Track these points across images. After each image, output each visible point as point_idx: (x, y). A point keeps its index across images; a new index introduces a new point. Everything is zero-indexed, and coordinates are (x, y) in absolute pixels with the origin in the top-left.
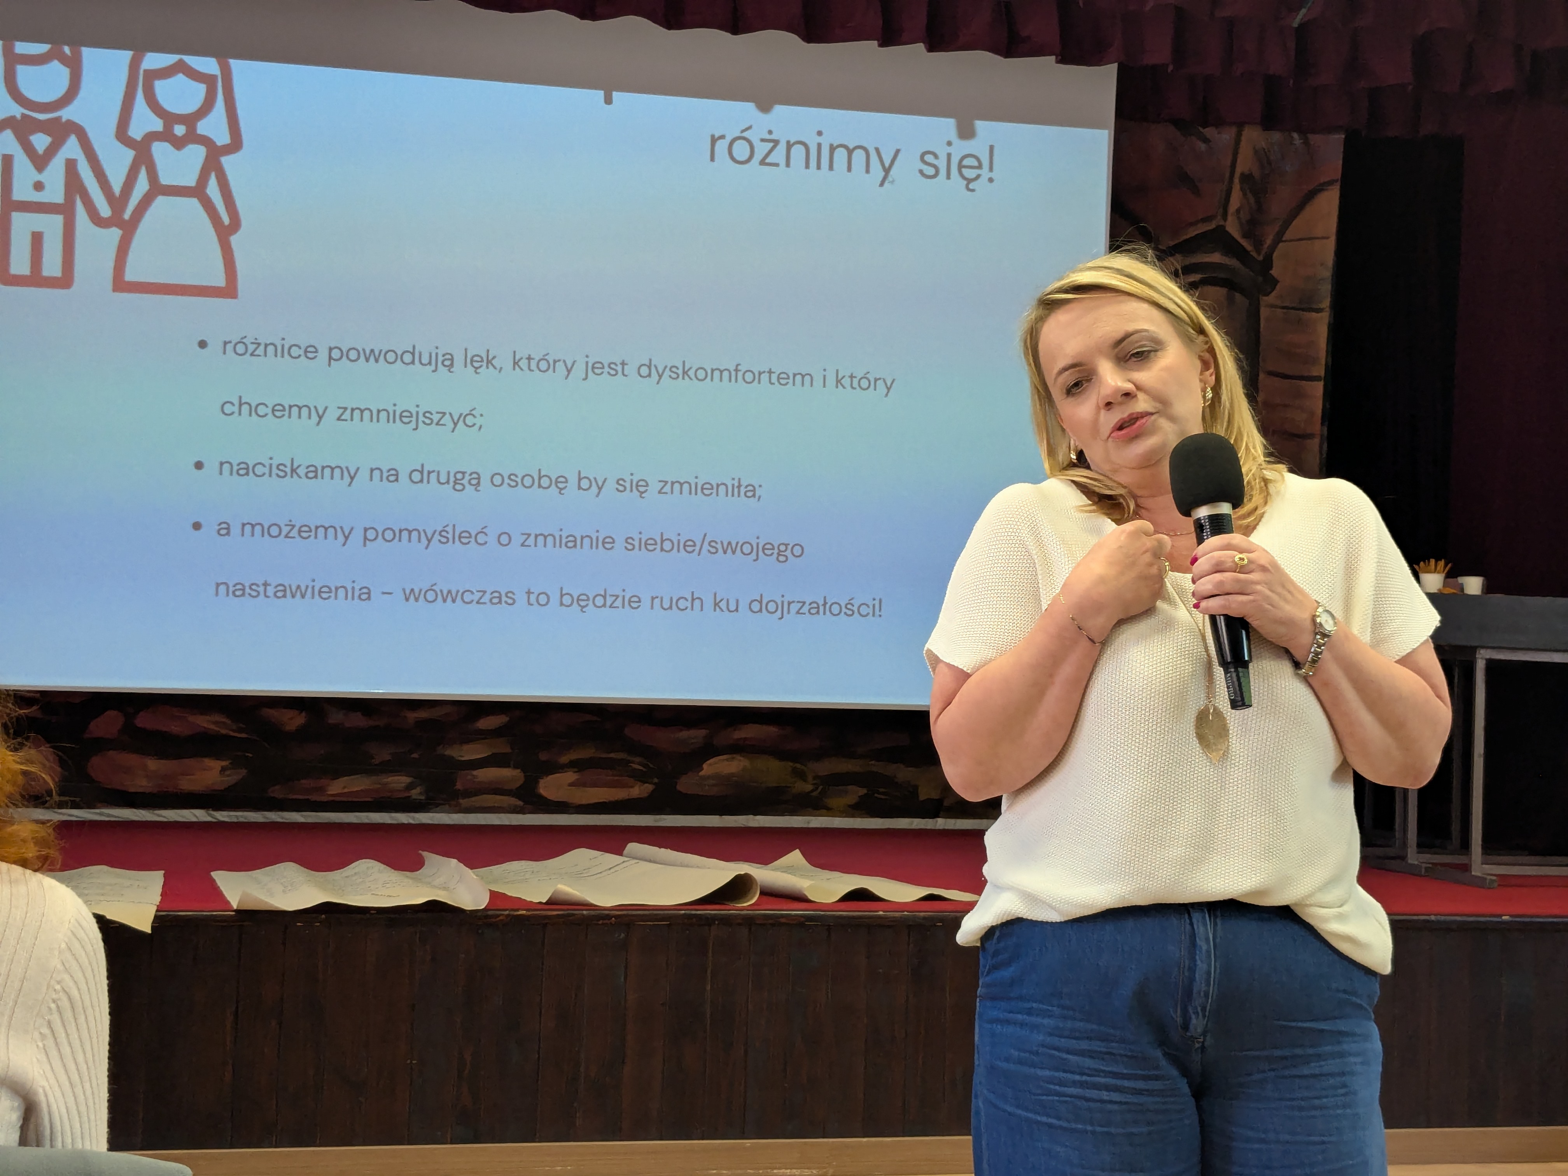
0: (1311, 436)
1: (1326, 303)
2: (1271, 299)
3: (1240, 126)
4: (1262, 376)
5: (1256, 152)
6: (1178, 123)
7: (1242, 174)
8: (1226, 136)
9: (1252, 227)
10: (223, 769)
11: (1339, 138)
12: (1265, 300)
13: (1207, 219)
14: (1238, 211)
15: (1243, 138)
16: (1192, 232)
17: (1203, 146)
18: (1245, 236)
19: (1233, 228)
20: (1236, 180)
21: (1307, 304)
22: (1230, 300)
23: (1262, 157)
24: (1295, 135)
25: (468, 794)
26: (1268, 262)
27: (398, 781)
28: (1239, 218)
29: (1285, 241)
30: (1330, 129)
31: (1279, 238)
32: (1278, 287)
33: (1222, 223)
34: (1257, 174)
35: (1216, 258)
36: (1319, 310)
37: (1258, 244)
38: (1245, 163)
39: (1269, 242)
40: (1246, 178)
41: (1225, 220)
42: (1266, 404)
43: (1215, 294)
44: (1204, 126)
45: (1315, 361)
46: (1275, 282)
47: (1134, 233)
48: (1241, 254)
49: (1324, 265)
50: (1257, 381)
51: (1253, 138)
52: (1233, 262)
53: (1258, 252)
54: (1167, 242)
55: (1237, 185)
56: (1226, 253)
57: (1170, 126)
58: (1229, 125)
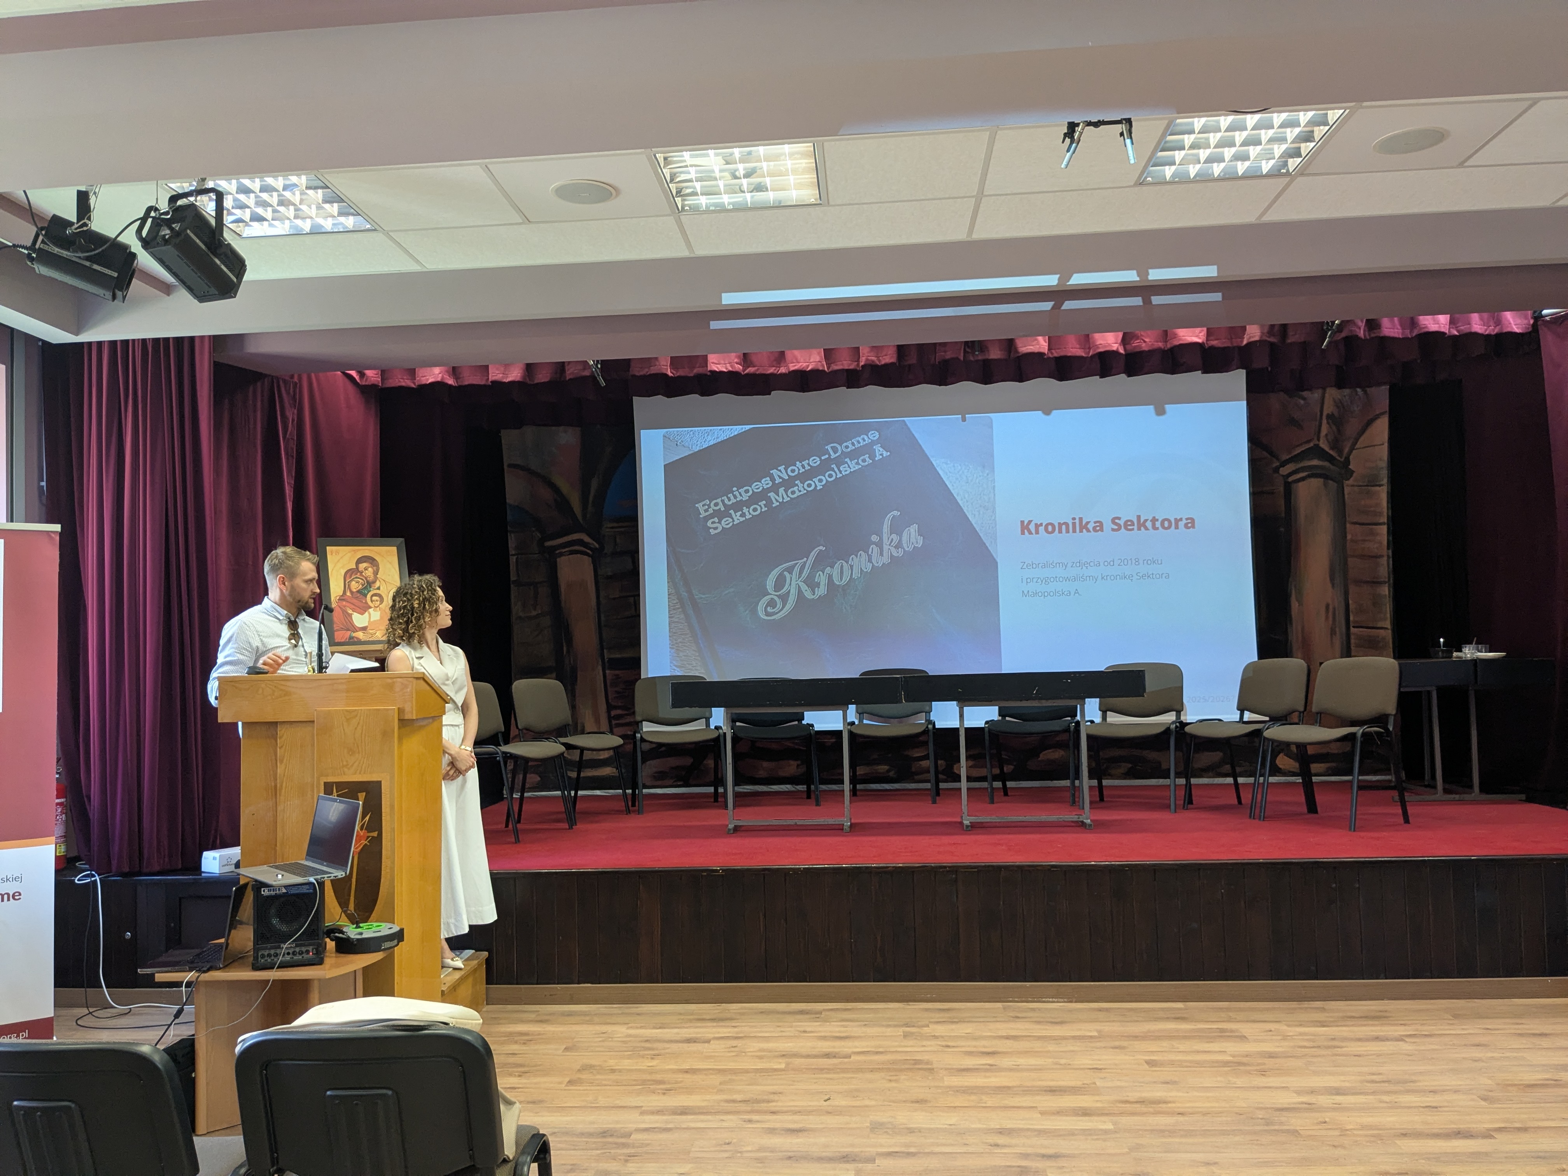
0: (1381, 556)
1: (1385, 481)
2: (1351, 482)
3: (1324, 389)
4: (1348, 525)
5: (1335, 401)
6: (1285, 392)
7: (1327, 415)
8: (1314, 396)
9: (1336, 444)
11: (1385, 389)
12: (1346, 483)
13: (1308, 442)
14: (1326, 435)
15: (1326, 395)
16: (1298, 451)
17: (1302, 402)
18: (1332, 448)
19: (1324, 445)
20: (1324, 418)
21: (1373, 482)
22: (1325, 485)
23: (1339, 404)
24: (1358, 390)
26: (1347, 461)
28: (1327, 440)
29: (1357, 449)
30: (1379, 384)
31: (1353, 447)
32: (1354, 475)
33: (1317, 443)
34: (1336, 414)
35: (1315, 462)
36: (1380, 486)
37: (1340, 452)
38: (1329, 408)
39: (1346, 450)
40: (1329, 417)
41: (1319, 440)
42: (1352, 541)
43: (1316, 482)
44: (1302, 391)
45: (1381, 514)
46: (1353, 472)
47: (1265, 454)
48: (1331, 459)
49: (1381, 460)
50: (1345, 528)
51: (1332, 394)
52: (1326, 464)
53: (1340, 455)
54: (1285, 457)
55: (1324, 421)
56: (1319, 459)
57: (1282, 393)
58: (1318, 388)
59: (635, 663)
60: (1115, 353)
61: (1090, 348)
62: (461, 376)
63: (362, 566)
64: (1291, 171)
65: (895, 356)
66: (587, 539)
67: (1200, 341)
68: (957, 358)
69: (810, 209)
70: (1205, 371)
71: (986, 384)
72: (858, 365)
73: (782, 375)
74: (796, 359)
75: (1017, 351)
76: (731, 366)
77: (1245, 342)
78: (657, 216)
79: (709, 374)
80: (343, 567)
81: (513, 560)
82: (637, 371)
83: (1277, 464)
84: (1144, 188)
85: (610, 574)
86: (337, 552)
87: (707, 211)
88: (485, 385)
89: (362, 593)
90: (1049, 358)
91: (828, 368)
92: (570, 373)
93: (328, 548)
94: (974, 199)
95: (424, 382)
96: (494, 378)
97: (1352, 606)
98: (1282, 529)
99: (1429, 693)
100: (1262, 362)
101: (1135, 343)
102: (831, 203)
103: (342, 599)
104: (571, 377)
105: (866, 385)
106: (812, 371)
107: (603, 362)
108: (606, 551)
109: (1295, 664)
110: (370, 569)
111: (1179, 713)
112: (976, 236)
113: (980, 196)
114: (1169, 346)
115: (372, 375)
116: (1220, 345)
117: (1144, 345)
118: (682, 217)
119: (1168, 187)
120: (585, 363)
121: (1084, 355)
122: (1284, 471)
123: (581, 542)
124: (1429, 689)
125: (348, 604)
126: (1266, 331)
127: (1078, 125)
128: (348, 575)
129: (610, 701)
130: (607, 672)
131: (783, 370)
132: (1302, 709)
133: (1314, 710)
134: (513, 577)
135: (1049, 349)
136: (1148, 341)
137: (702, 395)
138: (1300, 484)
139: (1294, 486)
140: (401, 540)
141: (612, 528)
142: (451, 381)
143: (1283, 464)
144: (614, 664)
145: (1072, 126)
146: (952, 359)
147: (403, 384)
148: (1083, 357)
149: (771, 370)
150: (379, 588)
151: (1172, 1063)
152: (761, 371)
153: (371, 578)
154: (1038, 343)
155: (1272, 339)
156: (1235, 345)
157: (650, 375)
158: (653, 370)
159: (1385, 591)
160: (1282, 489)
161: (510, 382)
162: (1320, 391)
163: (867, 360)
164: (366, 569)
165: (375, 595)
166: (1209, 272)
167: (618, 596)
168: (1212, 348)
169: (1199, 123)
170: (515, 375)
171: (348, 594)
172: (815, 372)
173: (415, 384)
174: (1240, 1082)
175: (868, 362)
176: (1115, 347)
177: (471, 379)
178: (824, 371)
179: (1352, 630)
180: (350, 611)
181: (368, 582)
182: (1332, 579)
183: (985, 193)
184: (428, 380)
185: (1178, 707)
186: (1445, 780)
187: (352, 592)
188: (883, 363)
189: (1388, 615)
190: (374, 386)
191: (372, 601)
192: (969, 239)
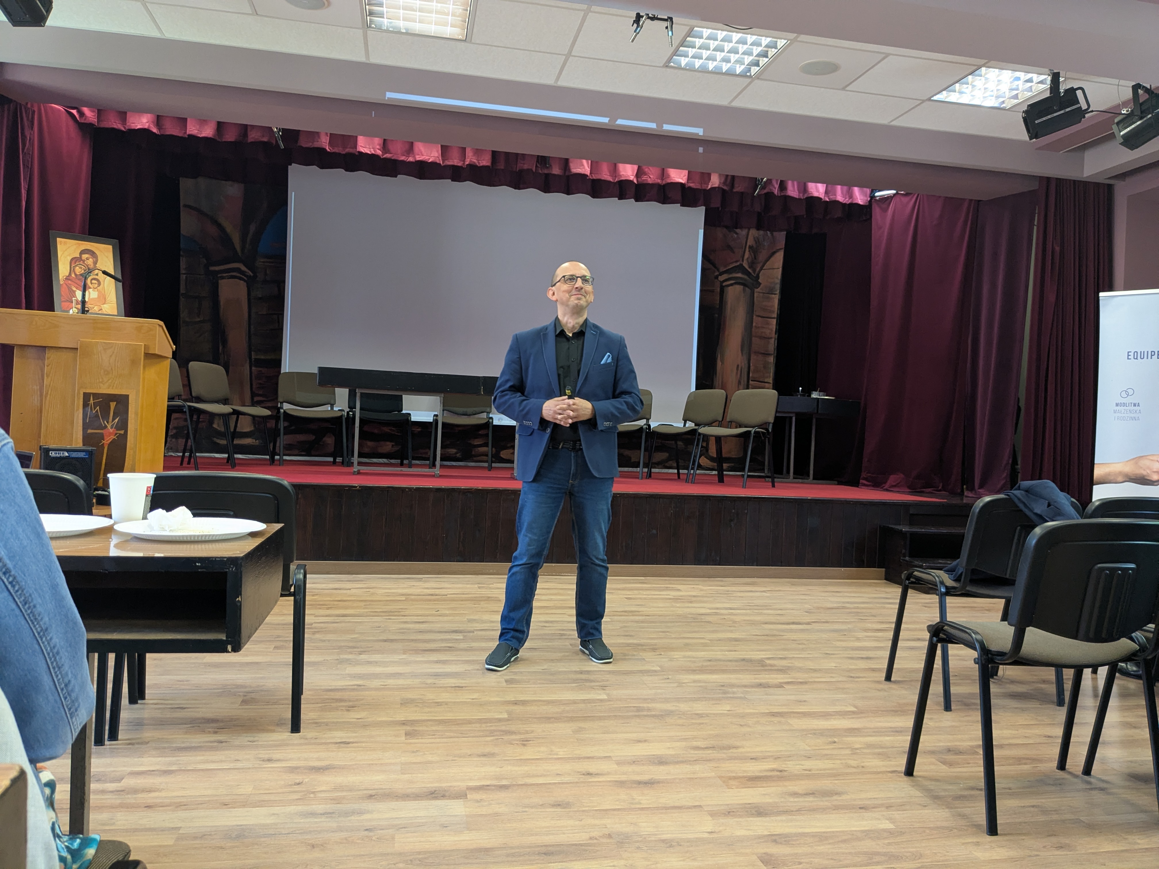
0: (771, 338)
1: (778, 292)
2: (759, 290)
3: (749, 229)
4: (754, 317)
5: (754, 238)
6: (726, 227)
7: (750, 246)
8: (744, 232)
9: (752, 265)
10: (393, 446)
11: (784, 234)
12: (756, 290)
13: (737, 262)
14: (748, 259)
15: (750, 233)
16: (731, 266)
17: (736, 236)
18: (750, 268)
19: (746, 265)
20: (747, 247)
21: (771, 291)
22: (744, 290)
23: (757, 240)
24: (768, 232)
25: (475, 456)
26: (758, 277)
27: (453, 451)
28: (748, 262)
29: (764, 270)
30: (781, 230)
31: (761, 269)
32: (761, 286)
33: (742, 263)
34: (755, 246)
35: (739, 275)
36: (775, 294)
37: (754, 271)
38: (751, 242)
39: (758, 269)
40: (750, 247)
41: (743, 261)
42: (756, 327)
43: (739, 288)
44: (736, 228)
45: (773, 312)
46: (760, 284)
47: (711, 266)
48: (748, 274)
49: (777, 278)
50: (752, 318)
51: (753, 232)
52: (745, 277)
53: (754, 273)
54: (722, 269)
55: (747, 249)
56: (743, 273)
57: (725, 229)
58: (745, 228)
59: (278, 363)
60: (631, 182)
61: (616, 177)
62: (164, 127)
63: (85, 256)
64: (752, 74)
65: (490, 161)
66: (243, 268)
67: (683, 182)
68: (532, 170)
69: (458, 43)
70: (683, 205)
71: (545, 192)
72: (464, 164)
73: (410, 162)
74: (421, 153)
75: (569, 170)
76: (374, 151)
77: (709, 187)
78: (351, 27)
79: (357, 154)
80: (69, 255)
81: (183, 277)
82: (304, 143)
83: (717, 273)
84: (668, 70)
85: (260, 296)
86: (65, 243)
87: (387, 31)
88: (182, 137)
89: (85, 276)
90: (590, 179)
91: (443, 163)
92: (253, 136)
93: (58, 239)
94: (564, 57)
95: (133, 128)
96: (191, 133)
97: (752, 368)
98: (717, 315)
99: (791, 418)
100: (716, 203)
101: (644, 178)
102: (473, 41)
103: (68, 278)
104: (252, 140)
105: (465, 181)
106: (432, 163)
107: (284, 131)
108: (258, 279)
109: (718, 393)
110: (91, 259)
111: (648, 420)
112: (561, 83)
113: (569, 55)
114: (664, 183)
115: (90, 114)
116: (695, 187)
117: (649, 179)
118: (368, 32)
119: (682, 71)
120: (270, 129)
121: (611, 180)
122: (721, 278)
123: (238, 270)
124: (791, 415)
125: (72, 283)
126: (722, 182)
127: (642, 17)
128: (73, 262)
129: (254, 389)
130: (253, 368)
131: (411, 159)
132: (720, 419)
133: (728, 420)
134: (182, 290)
135: (591, 173)
136: (652, 177)
137: (346, 170)
138: (730, 288)
139: (725, 289)
140: (116, 241)
141: (263, 262)
142: (155, 130)
143: (721, 274)
144: (258, 363)
145: (639, 17)
146: (528, 169)
147: (115, 127)
148: (610, 182)
149: (403, 158)
150: (97, 275)
151: (641, 599)
152: (395, 157)
153: (92, 266)
154: (584, 168)
155: (725, 188)
156: (703, 188)
157: (314, 148)
158: (316, 145)
159: (771, 359)
160: (719, 290)
161: (203, 138)
162: (746, 230)
163: (471, 161)
164: (87, 259)
165: (94, 279)
166: (699, 132)
167: (265, 313)
168: (690, 188)
169: (706, 32)
170: (208, 132)
171: (73, 275)
172: (434, 164)
173: (125, 128)
174: (678, 605)
175: (471, 163)
176: (632, 178)
177: (172, 130)
178: (440, 164)
179: (751, 382)
180: (74, 289)
181: (89, 269)
182: (742, 351)
183: (573, 54)
184: (137, 126)
185: (648, 417)
186: (794, 474)
187: (76, 275)
188: (481, 165)
189: (771, 374)
190: (91, 125)
191: (91, 283)
192: (555, 85)
